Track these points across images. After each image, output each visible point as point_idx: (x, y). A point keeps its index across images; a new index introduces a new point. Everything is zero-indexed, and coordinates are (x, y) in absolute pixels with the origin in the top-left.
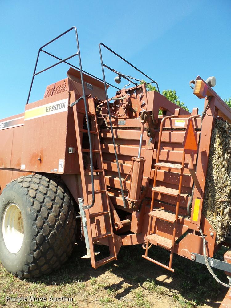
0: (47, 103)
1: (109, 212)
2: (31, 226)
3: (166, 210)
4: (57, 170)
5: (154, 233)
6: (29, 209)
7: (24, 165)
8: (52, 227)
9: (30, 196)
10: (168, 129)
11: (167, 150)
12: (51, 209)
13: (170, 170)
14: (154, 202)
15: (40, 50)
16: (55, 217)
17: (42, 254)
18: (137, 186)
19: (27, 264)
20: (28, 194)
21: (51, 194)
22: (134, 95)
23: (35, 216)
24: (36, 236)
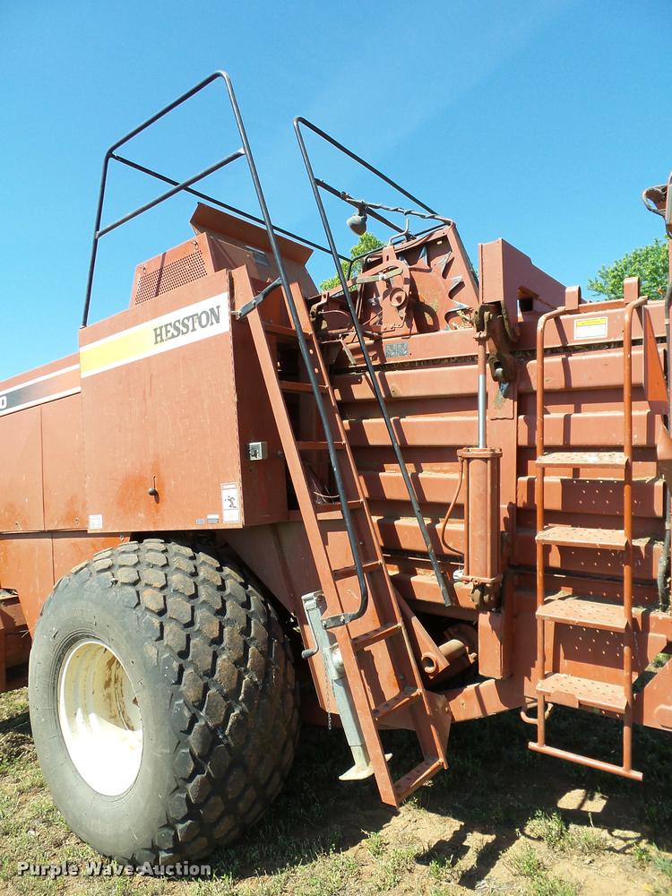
0: (156, 315)
1: (400, 624)
2: (168, 702)
3: (581, 594)
4: (217, 516)
5: (556, 670)
6: (151, 651)
7: (100, 516)
8: (231, 696)
9: (147, 609)
10: (554, 351)
11: (562, 415)
12: (218, 640)
14: (545, 578)
15: (110, 155)
16: (236, 663)
17: (214, 787)
18: (489, 535)
19: (170, 825)
20: (139, 604)
21: (209, 595)
22: (422, 262)
23: (177, 670)
24: (189, 731)
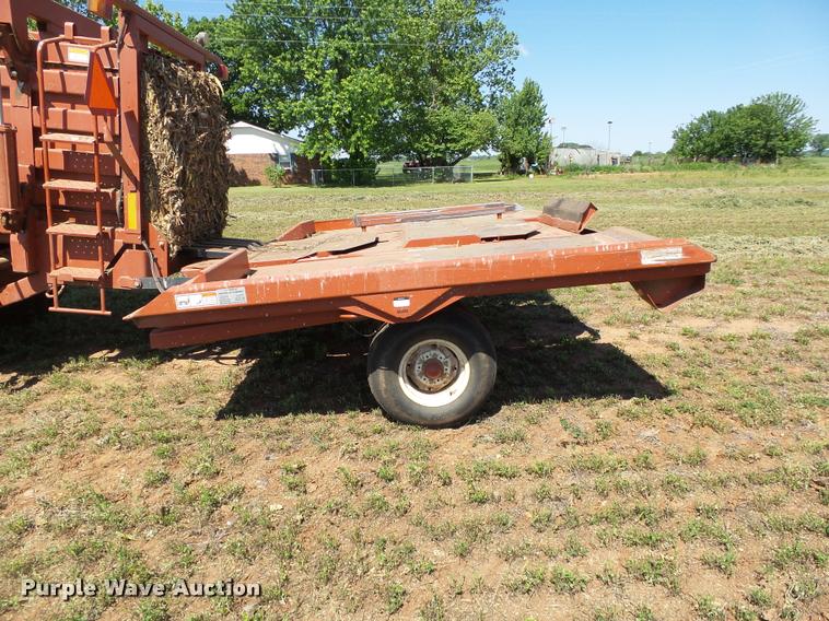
3: (79, 222)
5: (65, 265)
10: (55, 66)
11: (62, 109)
13: (74, 146)
14: (52, 211)
